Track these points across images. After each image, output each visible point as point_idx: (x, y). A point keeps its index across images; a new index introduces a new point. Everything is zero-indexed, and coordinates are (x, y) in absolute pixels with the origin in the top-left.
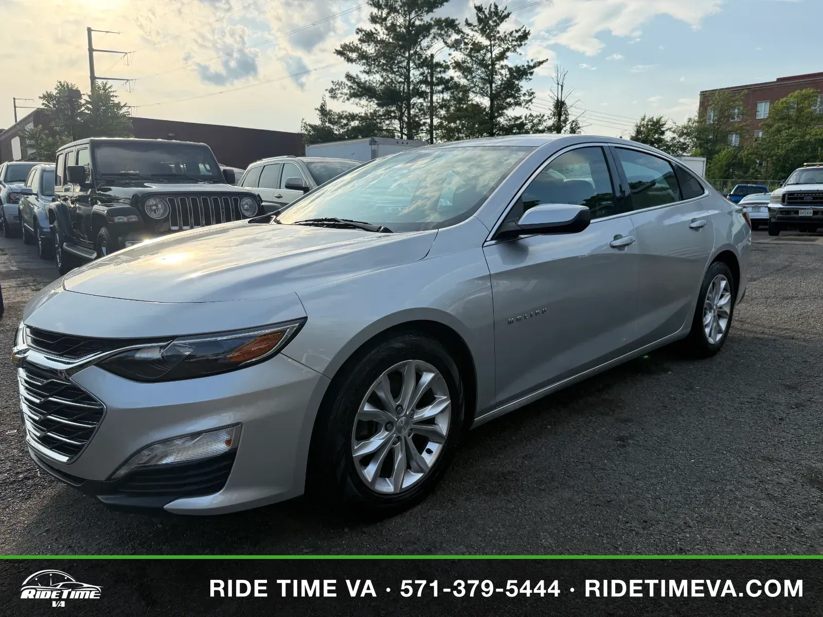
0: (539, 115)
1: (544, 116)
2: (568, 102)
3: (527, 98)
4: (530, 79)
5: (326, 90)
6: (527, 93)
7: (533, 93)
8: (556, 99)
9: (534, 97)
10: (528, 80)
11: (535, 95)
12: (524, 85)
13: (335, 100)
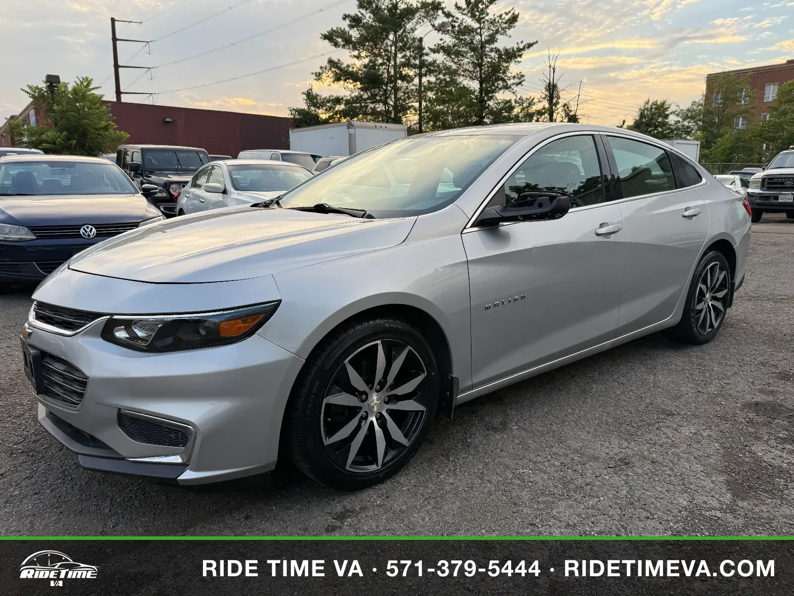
0: (528, 98)
1: (534, 99)
2: (560, 86)
3: (517, 81)
4: (519, 62)
5: (312, 74)
6: (517, 76)
7: (523, 76)
8: (548, 82)
9: (523, 80)
10: (517, 63)
11: (525, 78)
12: (514, 68)
13: (321, 82)
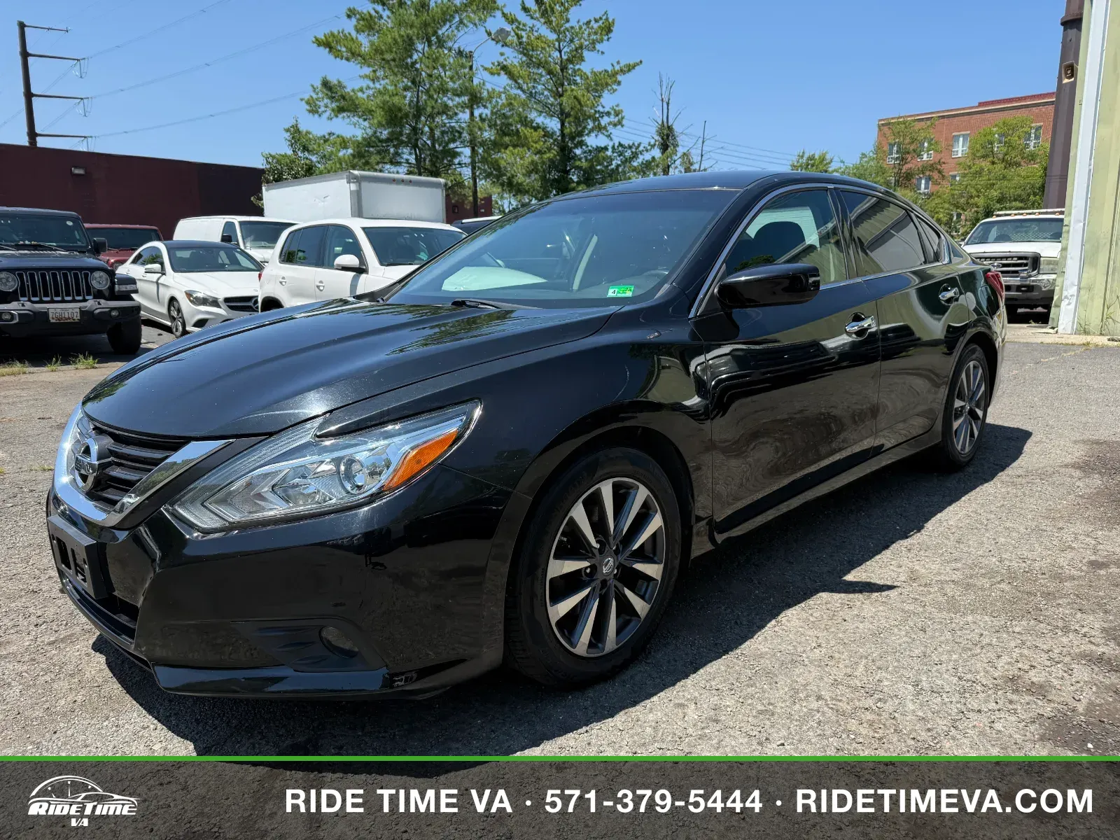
0: (631, 144)
1: (639, 145)
2: (677, 128)
3: (613, 119)
4: (617, 91)
5: (302, 100)
6: (612, 112)
7: (620, 111)
8: (660, 123)
9: (623, 118)
10: (614, 92)
11: (623, 114)
12: (608, 101)
13: (316, 116)
